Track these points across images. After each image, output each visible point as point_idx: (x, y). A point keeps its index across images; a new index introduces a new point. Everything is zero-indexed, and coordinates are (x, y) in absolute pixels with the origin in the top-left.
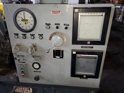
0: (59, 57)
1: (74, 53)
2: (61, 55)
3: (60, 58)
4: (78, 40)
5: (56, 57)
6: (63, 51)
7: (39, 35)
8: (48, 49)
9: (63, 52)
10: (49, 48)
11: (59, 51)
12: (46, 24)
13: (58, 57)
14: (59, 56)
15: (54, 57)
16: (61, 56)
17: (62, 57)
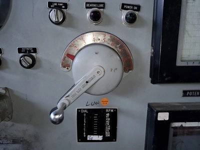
0: (100, 138)
1: (163, 116)
2: (108, 128)
3: (105, 139)
4: (179, 63)
5: (89, 137)
6: (116, 111)
7: (20, 50)
8: (59, 106)
9: (114, 115)
10: (64, 100)
11: (101, 112)
12: (50, 4)
13: (95, 138)
14: (101, 132)
15: (82, 138)
16: (108, 134)
17: (113, 137)
